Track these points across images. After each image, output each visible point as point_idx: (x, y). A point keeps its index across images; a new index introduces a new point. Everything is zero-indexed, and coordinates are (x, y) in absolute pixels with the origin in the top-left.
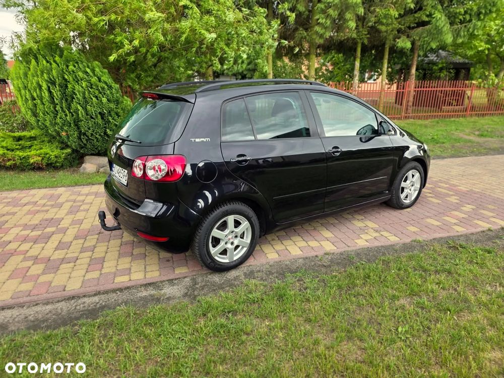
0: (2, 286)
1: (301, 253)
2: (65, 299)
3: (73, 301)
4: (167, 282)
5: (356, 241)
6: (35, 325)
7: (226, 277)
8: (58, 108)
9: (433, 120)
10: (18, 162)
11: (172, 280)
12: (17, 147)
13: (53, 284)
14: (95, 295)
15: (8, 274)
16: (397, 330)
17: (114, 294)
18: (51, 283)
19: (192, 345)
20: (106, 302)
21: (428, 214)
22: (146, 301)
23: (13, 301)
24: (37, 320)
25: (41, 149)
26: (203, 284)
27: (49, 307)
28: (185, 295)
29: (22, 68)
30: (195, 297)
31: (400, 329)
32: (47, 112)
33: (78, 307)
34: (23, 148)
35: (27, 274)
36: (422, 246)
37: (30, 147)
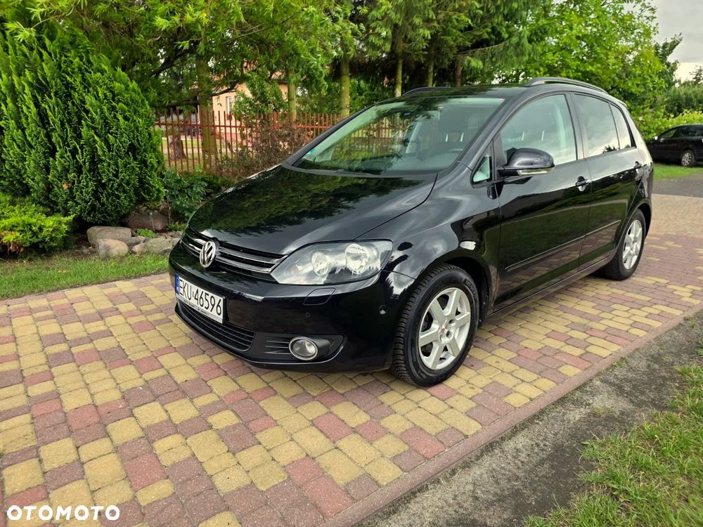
4: (579, 392)
11: (581, 387)
13: (430, 432)
14: (513, 434)
17: (539, 426)
18: (423, 430)
20: (545, 440)
23: (415, 475)
24: (500, 496)
27: (479, 471)
32: (29, 144)
35: (351, 425)
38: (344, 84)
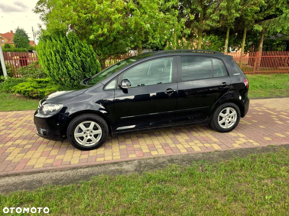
0: (38, 160)
1: (201, 150)
2: (70, 169)
3: (75, 170)
4: (125, 163)
5: (233, 144)
6: (56, 182)
7: (158, 162)
8: (60, 65)
9: (273, 75)
10: (39, 95)
11: (128, 161)
12: (39, 87)
13: (64, 161)
14: (86, 167)
15: (40, 154)
16: (264, 198)
17: (97, 168)
18: (63, 160)
19: (143, 198)
20: (92, 171)
21: (276, 130)
22: (114, 172)
23: (44, 169)
24: (57, 179)
25: (51, 88)
26: (145, 164)
27: (63, 173)
28: (136, 170)
29: (43, 44)
30: (141, 172)
31: (266, 197)
32: (55, 68)
33: (78, 174)
34: (42, 87)
35: (50, 155)
36: (274, 149)
37: (45, 87)
38: (199, 39)
